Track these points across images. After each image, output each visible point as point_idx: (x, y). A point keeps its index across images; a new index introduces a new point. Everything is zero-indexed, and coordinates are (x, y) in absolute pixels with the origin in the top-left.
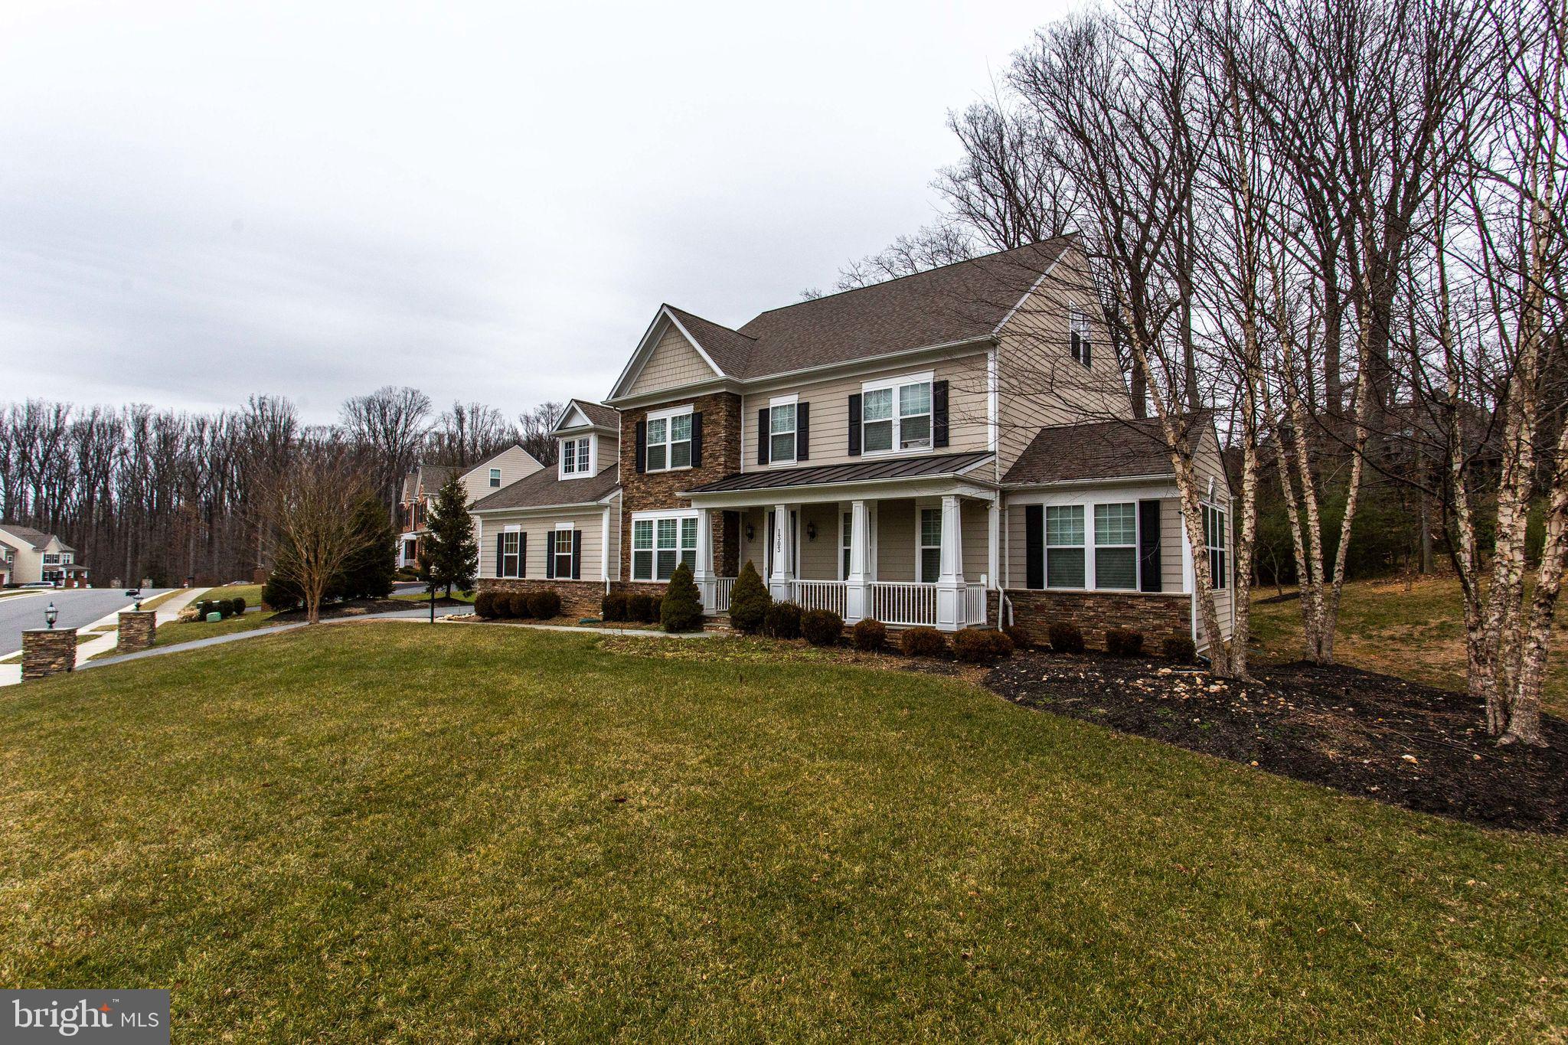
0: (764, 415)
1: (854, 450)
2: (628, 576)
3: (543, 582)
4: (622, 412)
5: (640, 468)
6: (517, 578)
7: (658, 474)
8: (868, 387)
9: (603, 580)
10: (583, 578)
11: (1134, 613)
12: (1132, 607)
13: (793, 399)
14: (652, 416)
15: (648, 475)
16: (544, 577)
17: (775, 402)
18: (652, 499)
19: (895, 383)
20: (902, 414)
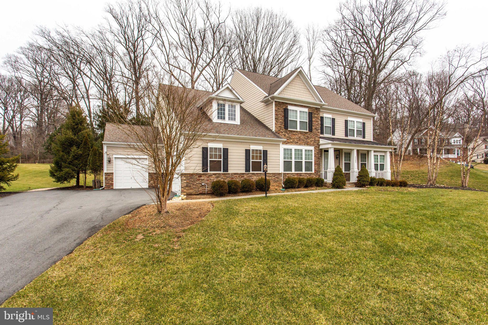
0: (322, 118)
1: (346, 135)
3: (243, 174)
4: (276, 102)
5: (286, 127)
6: (222, 172)
7: (294, 131)
8: (349, 119)
9: (281, 172)
10: (270, 172)
13: (330, 116)
14: (290, 107)
15: (289, 131)
16: (244, 172)
17: (325, 115)
18: (291, 140)
19: (355, 120)
20: (357, 128)
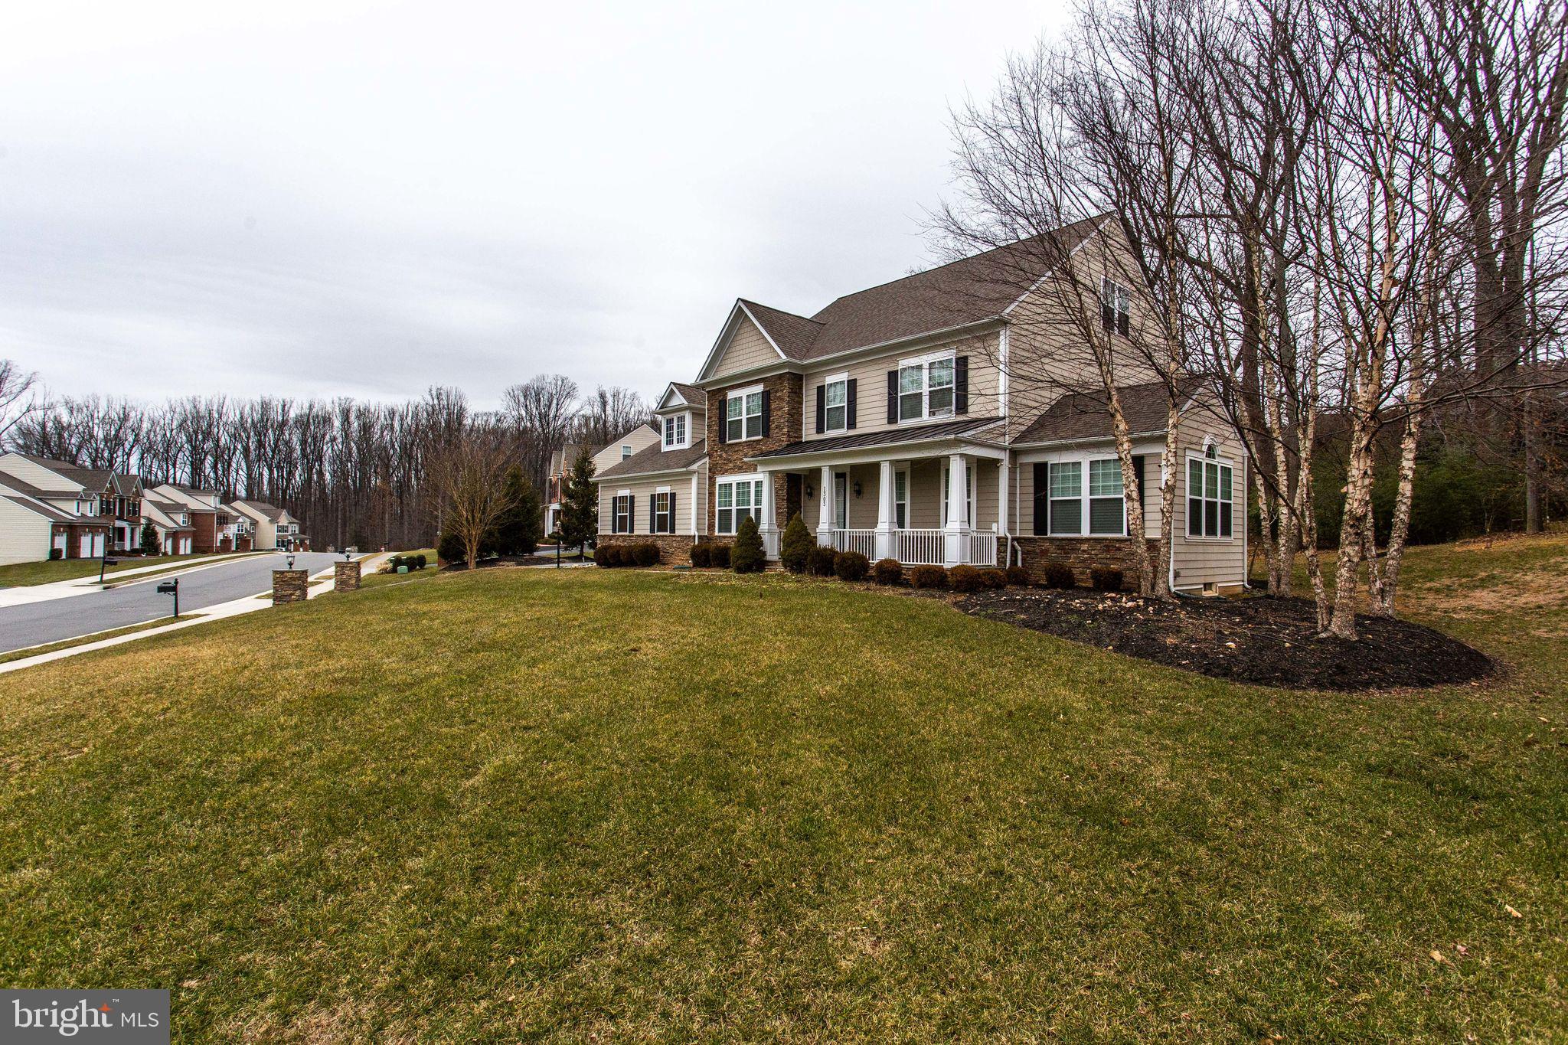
0: (821, 390)
1: (892, 418)
2: (713, 530)
3: (647, 536)
4: (708, 392)
5: (722, 439)
6: (628, 533)
7: (736, 444)
8: (904, 363)
9: (693, 534)
10: (678, 533)
11: (1119, 555)
12: (1119, 549)
13: (843, 377)
14: (731, 395)
15: (728, 445)
16: (648, 533)
17: (830, 379)
18: (731, 465)
19: (924, 360)
20: (930, 386)
